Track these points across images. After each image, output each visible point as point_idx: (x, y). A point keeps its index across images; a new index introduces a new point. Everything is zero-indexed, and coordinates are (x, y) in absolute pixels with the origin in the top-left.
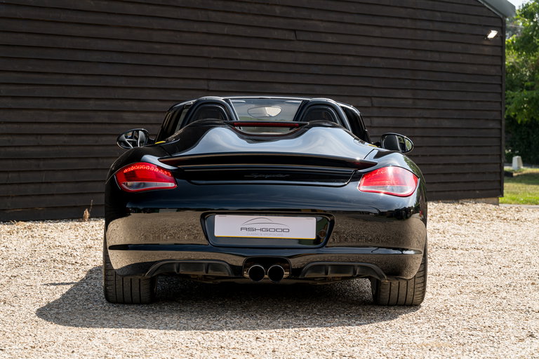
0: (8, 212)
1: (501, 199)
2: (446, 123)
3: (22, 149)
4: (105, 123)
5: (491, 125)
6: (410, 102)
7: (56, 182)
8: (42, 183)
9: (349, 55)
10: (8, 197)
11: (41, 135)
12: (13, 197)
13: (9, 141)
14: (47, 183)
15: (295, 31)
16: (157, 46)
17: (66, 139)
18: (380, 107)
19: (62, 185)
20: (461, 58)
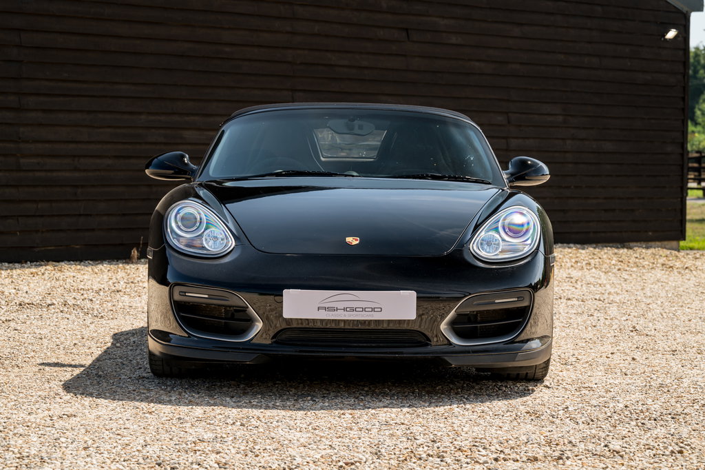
0: (37, 250)
1: (682, 243)
2: (609, 146)
3: (55, 174)
4: (160, 143)
5: (669, 149)
6: (560, 118)
7: (97, 215)
8: (80, 215)
9: (479, 61)
10: (37, 231)
11: (80, 156)
12: (43, 232)
13: (38, 163)
14: (87, 215)
15: (407, 30)
16: (227, 49)
17: (109, 162)
18: (520, 126)
19: (105, 218)
20: (629, 64)
